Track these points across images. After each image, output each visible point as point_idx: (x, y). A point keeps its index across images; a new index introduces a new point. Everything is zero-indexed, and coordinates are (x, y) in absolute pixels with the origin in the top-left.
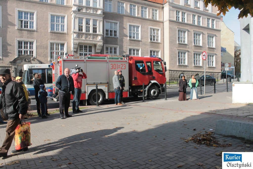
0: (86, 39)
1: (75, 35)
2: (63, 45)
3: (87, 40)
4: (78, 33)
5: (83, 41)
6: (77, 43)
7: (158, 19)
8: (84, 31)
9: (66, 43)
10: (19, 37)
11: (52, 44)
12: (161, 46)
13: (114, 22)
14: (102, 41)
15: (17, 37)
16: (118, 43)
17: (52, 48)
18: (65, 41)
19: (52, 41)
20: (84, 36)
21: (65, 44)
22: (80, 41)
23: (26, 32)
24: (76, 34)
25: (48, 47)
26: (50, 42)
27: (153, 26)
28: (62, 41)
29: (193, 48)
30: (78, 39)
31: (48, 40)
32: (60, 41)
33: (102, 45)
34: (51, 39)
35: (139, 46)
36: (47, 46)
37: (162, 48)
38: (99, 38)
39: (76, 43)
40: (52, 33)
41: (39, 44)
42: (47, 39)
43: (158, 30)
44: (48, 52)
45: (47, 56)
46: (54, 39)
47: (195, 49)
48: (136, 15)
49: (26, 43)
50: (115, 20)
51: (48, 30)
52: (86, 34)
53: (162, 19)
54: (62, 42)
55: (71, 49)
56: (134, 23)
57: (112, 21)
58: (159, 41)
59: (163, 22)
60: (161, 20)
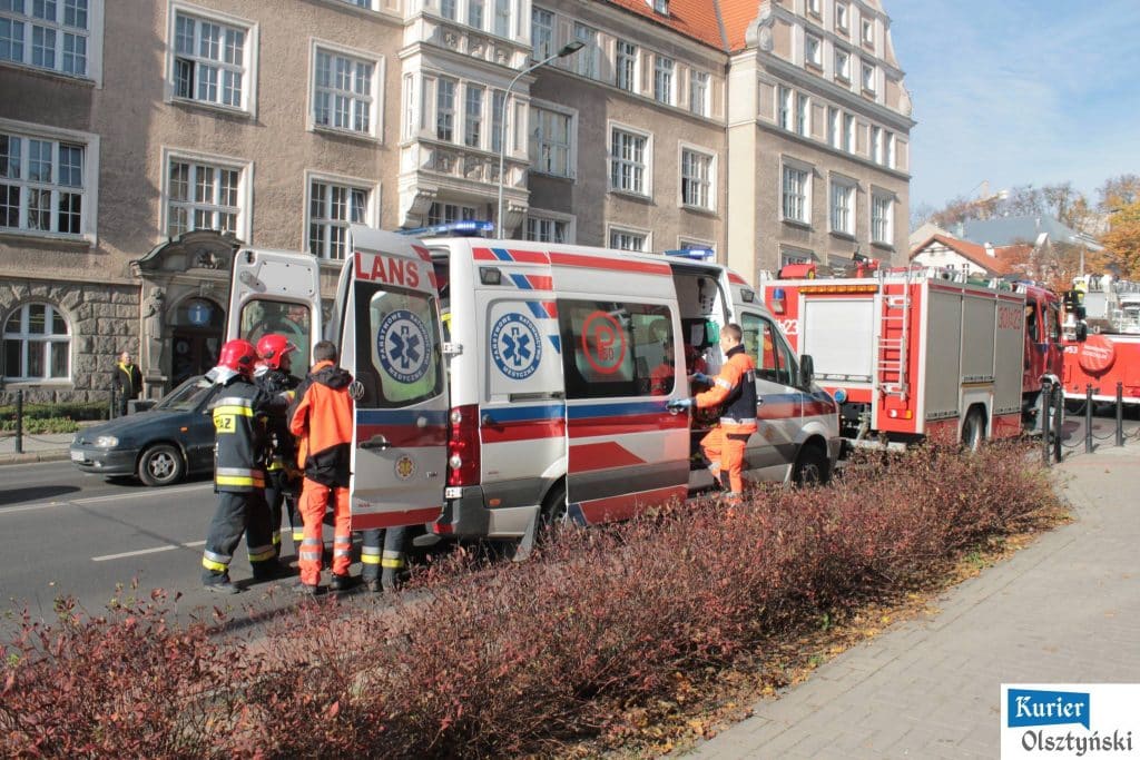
0: (465, 176)
1: (426, 156)
2: (361, 195)
3: (472, 183)
4: (438, 147)
5: (454, 187)
6: (430, 191)
7: (708, 114)
8: (458, 139)
9: (378, 186)
10: (177, 143)
11: (318, 189)
12: (717, 226)
13: (559, 110)
14: (525, 190)
15: (166, 140)
16: (574, 206)
17: (317, 210)
18: (372, 178)
19: (320, 175)
20: (459, 163)
21: (373, 193)
22: (445, 185)
23: (211, 121)
24: (431, 152)
25: (300, 201)
26: (313, 180)
27: (692, 141)
28: (359, 175)
29: (828, 241)
30: (434, 172)
31: (302, 167)
32: (354, 174)
33: (523, 208)
34: (317, 164)
35: (646, 223)
36: (301, 193)
37: (721, 236)
38: (516, 176)
39: (428, 194)
40: (322, 134)
41: (263, 183)
42: (298, 163)
43: (708, 159)
44: (301, 226)
45: (300, 243)
46: (329, 167)
47: (833, 248)
48: (637, 89)
49: (204, 172)
50: (562, 103)
51: (303, 120)
52: (467, 155)
53: (723, 116)
54: (359, 181)
55: (396, 219)
56: (630, 122)
57: (555, 105)
58: (711, 207)
59: (725, 130)
60: (721, 118)
